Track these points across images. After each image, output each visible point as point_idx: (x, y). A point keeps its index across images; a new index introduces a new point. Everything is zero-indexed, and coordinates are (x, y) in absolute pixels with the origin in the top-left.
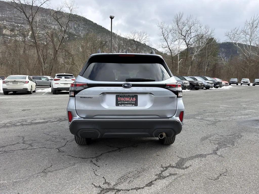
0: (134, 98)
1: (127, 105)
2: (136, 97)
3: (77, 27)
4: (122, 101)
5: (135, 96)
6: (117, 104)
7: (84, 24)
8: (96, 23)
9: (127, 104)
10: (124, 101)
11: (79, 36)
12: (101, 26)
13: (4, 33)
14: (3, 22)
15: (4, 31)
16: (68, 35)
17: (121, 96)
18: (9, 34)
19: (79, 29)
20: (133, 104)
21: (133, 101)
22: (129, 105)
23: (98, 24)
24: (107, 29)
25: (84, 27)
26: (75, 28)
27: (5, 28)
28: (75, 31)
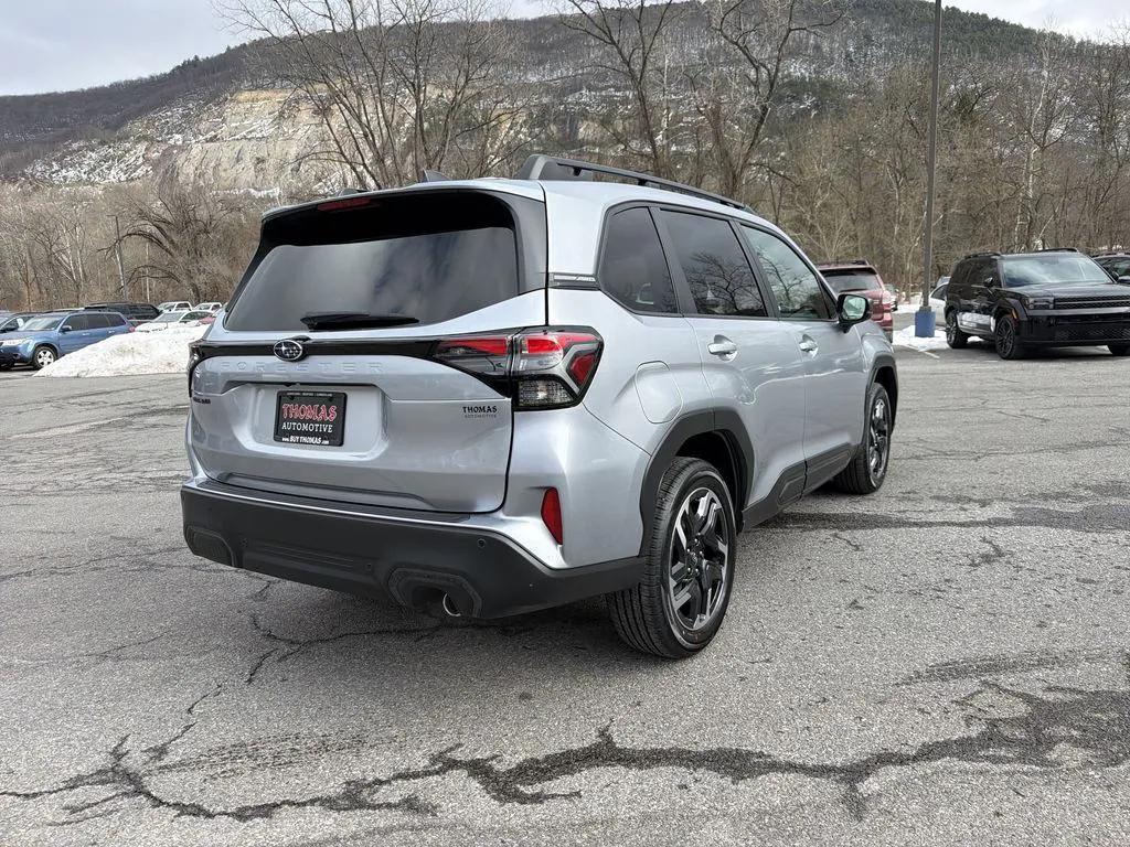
0: (333, 409)
1: (305, 439)
2: (340, 402)
3: (858, 48)
4: (293, 420)
5: (335, 397)
6: (279, 434)
7: (891, 29)
8: (953, 8)
9: (307, 434)
10: (298, 420)
11: (867, 89)
12: (985, 16)
13: (580, 137)
14: (577, 95)
15: (581, 130)
16: (814, 94)
17: (292, 398)
18: (599, 136)
19: (866, 55)
20: (323, 436)
21: (328, 422)
22: (311, 440)
23: (963, 9)
24: (1012, 22)
25: (893, 43)
26: (848, 55)
27: (584, 115)
28: (847, 70)
